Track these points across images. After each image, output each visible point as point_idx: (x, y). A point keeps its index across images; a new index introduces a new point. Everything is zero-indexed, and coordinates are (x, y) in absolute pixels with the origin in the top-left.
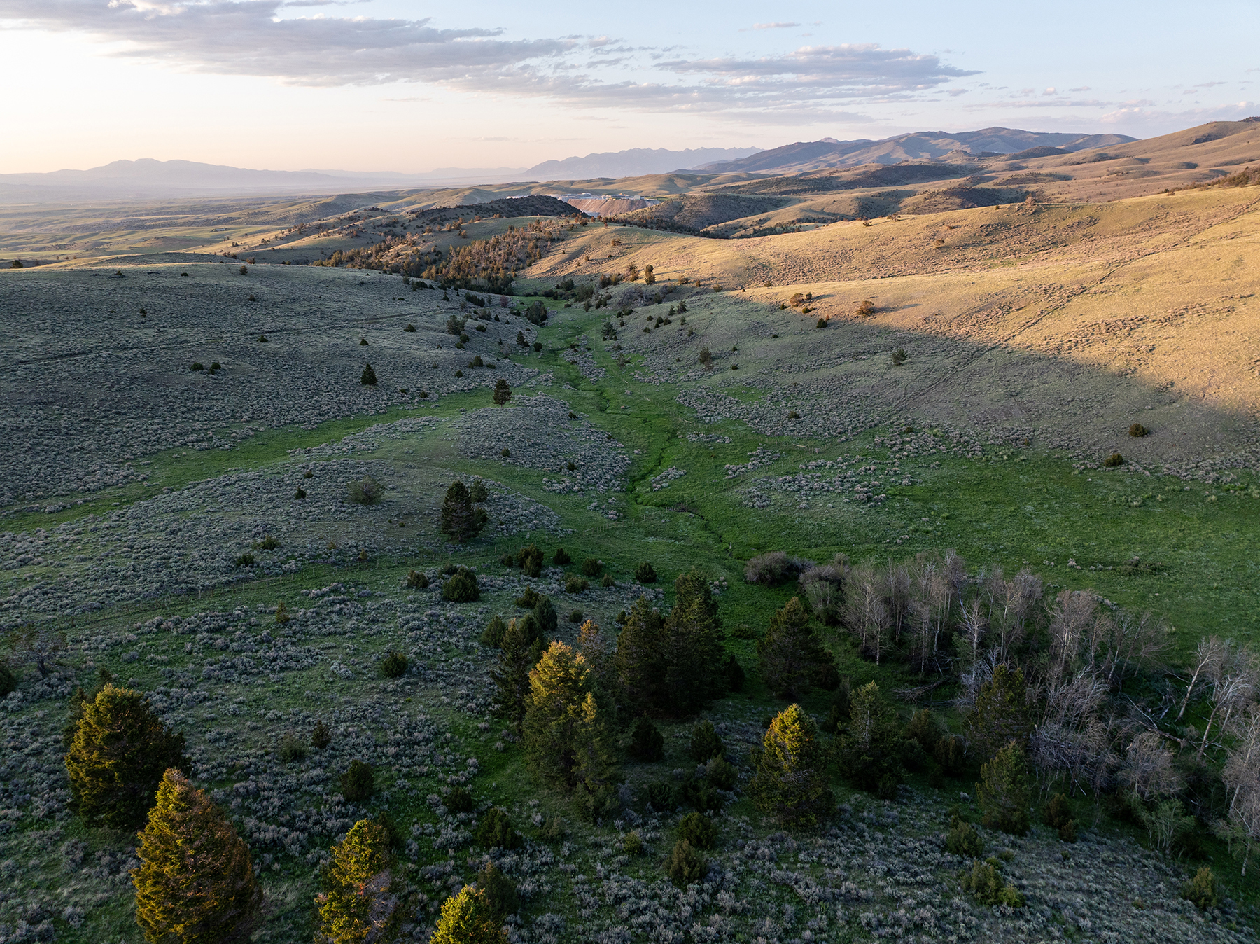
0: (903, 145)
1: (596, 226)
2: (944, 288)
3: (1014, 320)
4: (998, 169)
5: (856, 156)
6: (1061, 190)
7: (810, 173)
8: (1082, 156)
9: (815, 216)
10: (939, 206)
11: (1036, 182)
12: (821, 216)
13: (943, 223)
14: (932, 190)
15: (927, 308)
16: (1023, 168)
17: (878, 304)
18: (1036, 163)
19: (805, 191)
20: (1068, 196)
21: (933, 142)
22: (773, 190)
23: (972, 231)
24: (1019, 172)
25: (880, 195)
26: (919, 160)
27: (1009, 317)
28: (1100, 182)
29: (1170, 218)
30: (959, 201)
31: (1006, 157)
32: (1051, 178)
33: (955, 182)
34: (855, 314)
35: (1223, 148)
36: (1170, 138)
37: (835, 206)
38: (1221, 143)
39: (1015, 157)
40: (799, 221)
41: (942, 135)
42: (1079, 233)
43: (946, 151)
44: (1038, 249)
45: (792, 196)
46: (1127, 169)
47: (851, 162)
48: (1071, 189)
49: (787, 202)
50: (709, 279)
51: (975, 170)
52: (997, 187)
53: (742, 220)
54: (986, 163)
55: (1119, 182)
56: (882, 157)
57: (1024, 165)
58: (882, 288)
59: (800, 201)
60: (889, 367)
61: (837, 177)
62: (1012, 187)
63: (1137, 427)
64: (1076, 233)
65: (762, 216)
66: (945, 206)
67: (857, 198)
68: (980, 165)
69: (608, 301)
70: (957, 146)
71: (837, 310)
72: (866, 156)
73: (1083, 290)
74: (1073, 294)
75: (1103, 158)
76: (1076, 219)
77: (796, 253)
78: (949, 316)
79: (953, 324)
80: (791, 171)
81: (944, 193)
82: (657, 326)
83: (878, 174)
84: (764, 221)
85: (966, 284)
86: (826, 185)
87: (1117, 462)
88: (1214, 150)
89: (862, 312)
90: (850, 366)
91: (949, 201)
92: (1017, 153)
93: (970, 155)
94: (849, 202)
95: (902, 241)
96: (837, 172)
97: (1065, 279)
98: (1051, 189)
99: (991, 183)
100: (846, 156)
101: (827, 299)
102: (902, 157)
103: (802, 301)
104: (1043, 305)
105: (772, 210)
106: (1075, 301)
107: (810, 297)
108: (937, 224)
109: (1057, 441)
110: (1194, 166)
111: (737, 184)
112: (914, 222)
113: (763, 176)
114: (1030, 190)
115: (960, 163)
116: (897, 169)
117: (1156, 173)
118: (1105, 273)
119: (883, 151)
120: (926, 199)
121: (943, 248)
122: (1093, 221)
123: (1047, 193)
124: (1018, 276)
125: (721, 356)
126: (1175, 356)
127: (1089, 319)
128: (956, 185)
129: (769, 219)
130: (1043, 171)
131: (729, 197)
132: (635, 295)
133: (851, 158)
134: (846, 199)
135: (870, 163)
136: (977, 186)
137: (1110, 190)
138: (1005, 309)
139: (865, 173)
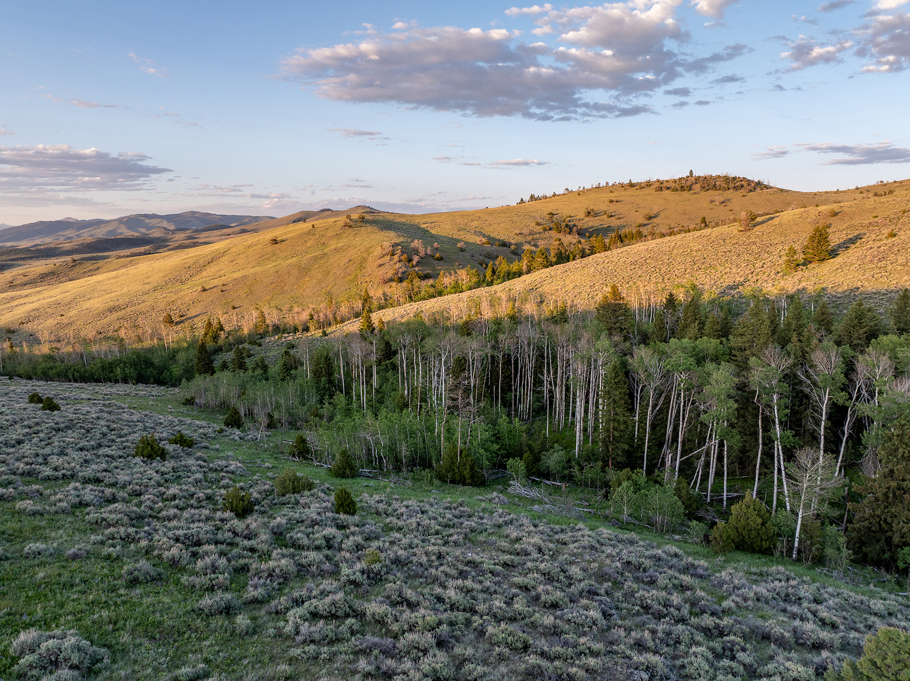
0: (125, 223)
5: (89, 231)
21: (147, 221)
31: (191, 231)
41: (155, 216)
56: (109, 232)
68: (169, 237)
70: (162, 224)
72: (97, 231)
93: (168, 230)
115: (158, 235)
119: (110, 228)
133: (85, 233)
139: (82, 244)
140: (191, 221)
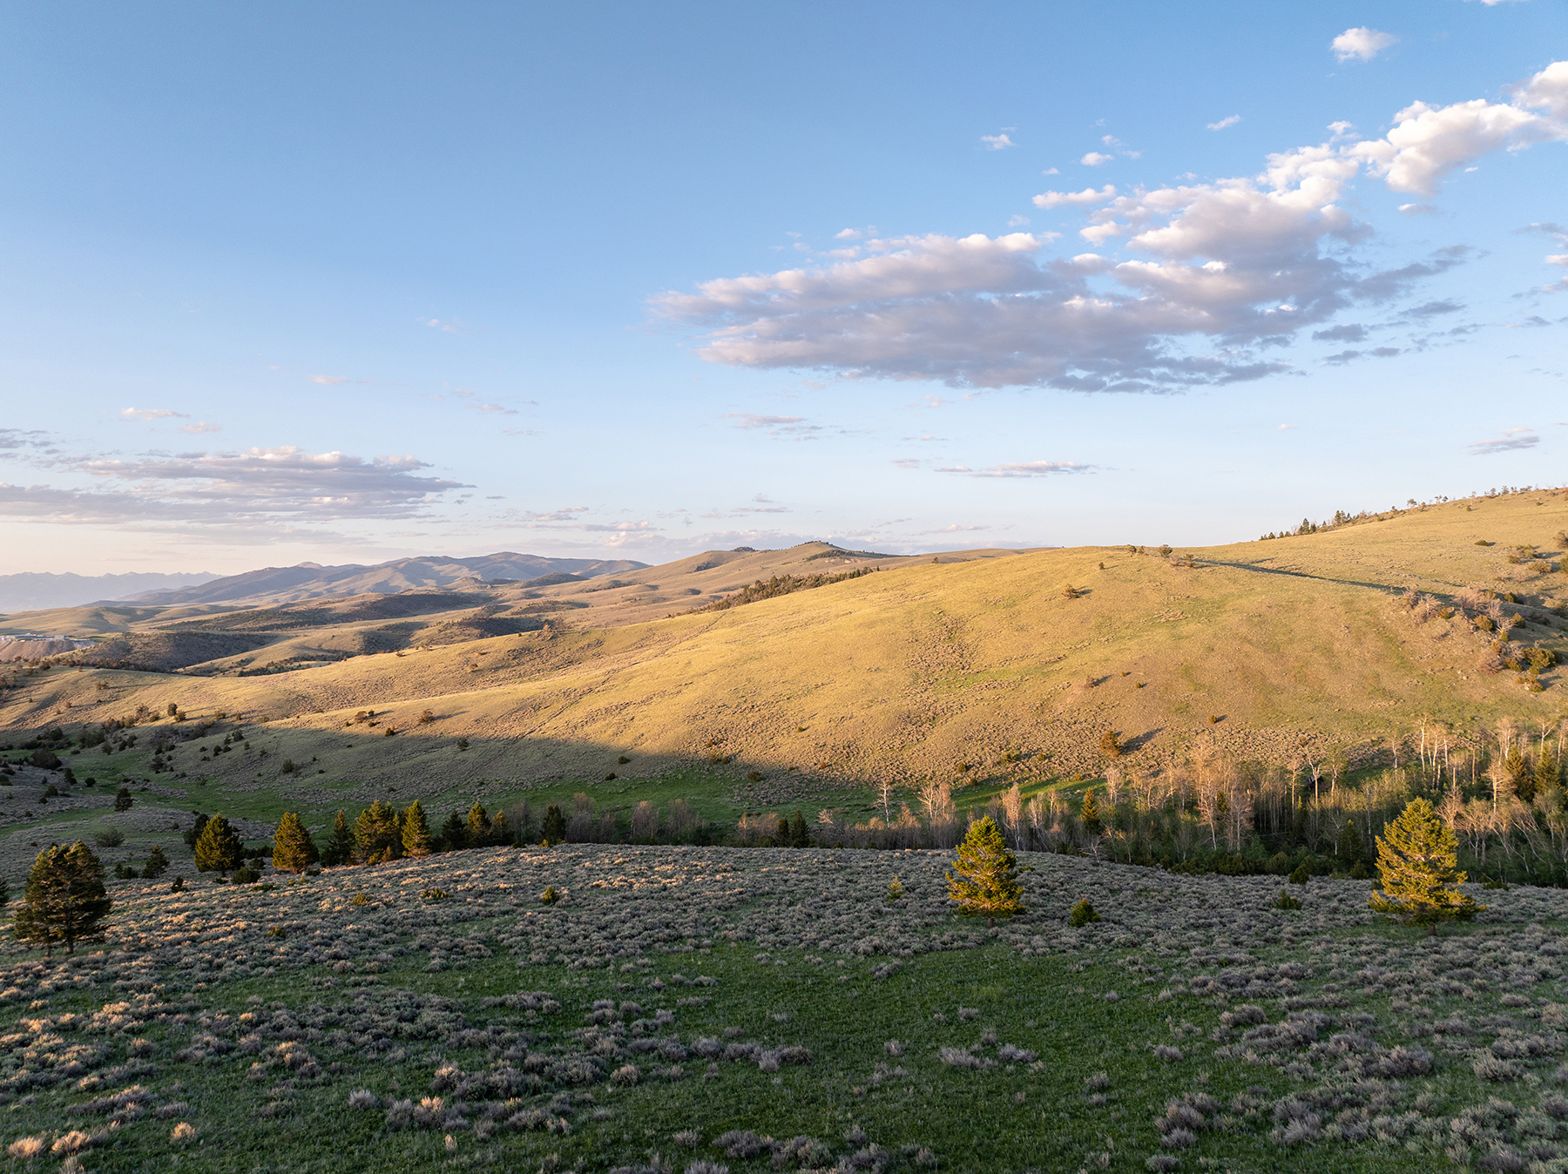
0: (402, 571)
1: (62, 670)
2: (486, 698)
3: (543, 715)
4: (513, 598)
5: (347, 584)
6: (579, 618)
7: (293, 605)
8: (597, 583)
9: (312, 654)
10: (456, 638)
11: (554, 610)
12: (320, 654)
13: (474, 650)
14: (446, 622)
15: (476, 712)
16: (540, 596)
17: (435, 714)
18: (552, 591)
19: (292, 625)
20: (587, 623)
21: (437, 568)
22: (250, 624)
23: (501, 655)
24: (537, 600)
25: (388, 628)
26: (424, 588)
27: (538, 713)
28: (617, 608)
29: (656, 638)
30: (477, 631)
31: (521, 585)
32: (569, 606)
33: (470, 612)
34: (417, 723)
35: (720, 576)
36: (675, 565)
37: (335, 642)
38: (718, 571)
39: (530, 584)
40: (296, 659)
41: (446, 560)
42: (589, 653)
43: (453, 579)
44: (558, 668)
45: (279, 632)
46: (640, 596)
47: (341, 590)
48: (590, 617)
49: (273, 639)
50: (249, 712)
51: (488, 599)
52: (515, 617)
53: (218, 662)
54: (500, 591)
55: (633, 608)
56: (378, 585)
57: (540, 592)
58: (437, 702)
59: (289, 638)
60: (456, 753)
61: (330, 609)
62: (531, 615)
63: (622, 758)
64: (587, 653)
65: (244, 656)
66: (463, 637)
67: (361, 633)
68: (494, 593)
69: (135, 742)
70: (465, 572)
71: (401, 721)
72: (359, 583)
73: (590, 690)
74: (584, 693)
75: (617, 584)
76: (586, 642)
77: (334, 684)
78: (494, 717)
79: (499, 722)
80: (265, 602)
81: (460, 624)
82: (216, 754)
83: (379, 605)
84: (248, 661)
85: (504, 694)
86: (317, 618)
87: (612, 777)
88: (713, 578)
89: (423, 720)
90: (426, 757)
91: (467, 632)
92: (532, 580)
93: (481, 582)
94: (352, 637)
95: (438, 668)
96: (329, 602)
97: (577, 684)
98: (571, 617)
99: (508, 612)
100: (334, 584)
101: (388, 714)
102: (404, 586)
103: (366, 718)
104: (563, 702)
105: (254, 649)
106: (585, 698)
107: (372, 713)
108: (468, 652)
109: (578, 774)
110: (698, 592)
111: (197, 619)
112: (446, 651)
113: (231, 609)
114: (549, 618)
115: (471, 591)
116: (401, 599)
117: (665, 599)
118: (606, 678)
119: (379, 578)
120: (440, 631)
121: (477, 671)
122: (600, 643)
123: (566, 621)
124: (543, 685)
125: (303, 766)
126: (645, 720)
127: (595, 707)
128: (471, 615)
129: (253, 660)
130: (560, 599)
131: (196, 634)
132: (167, 733)
133: (341, 586)
134: (348, 633)
135: (366, 592)
136: (494, 616)
137: (626, 616)
138: (537, 708)
139: (363, 604)
140: (504, 568)
